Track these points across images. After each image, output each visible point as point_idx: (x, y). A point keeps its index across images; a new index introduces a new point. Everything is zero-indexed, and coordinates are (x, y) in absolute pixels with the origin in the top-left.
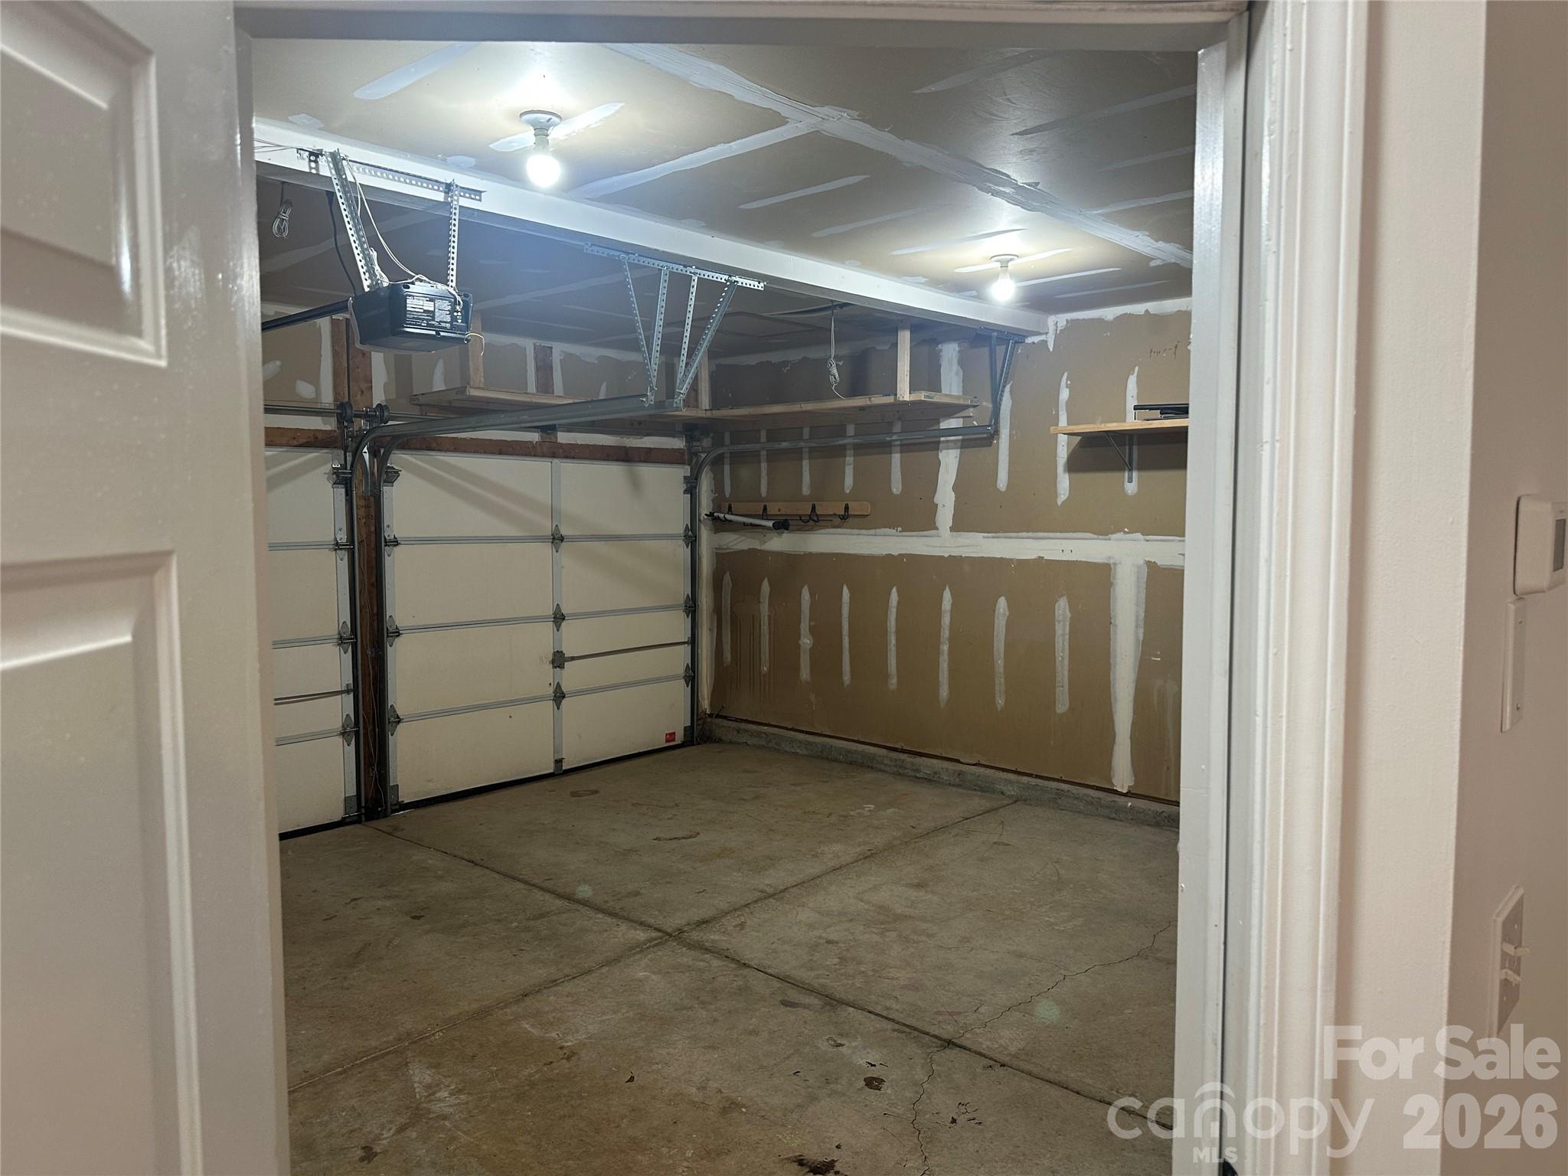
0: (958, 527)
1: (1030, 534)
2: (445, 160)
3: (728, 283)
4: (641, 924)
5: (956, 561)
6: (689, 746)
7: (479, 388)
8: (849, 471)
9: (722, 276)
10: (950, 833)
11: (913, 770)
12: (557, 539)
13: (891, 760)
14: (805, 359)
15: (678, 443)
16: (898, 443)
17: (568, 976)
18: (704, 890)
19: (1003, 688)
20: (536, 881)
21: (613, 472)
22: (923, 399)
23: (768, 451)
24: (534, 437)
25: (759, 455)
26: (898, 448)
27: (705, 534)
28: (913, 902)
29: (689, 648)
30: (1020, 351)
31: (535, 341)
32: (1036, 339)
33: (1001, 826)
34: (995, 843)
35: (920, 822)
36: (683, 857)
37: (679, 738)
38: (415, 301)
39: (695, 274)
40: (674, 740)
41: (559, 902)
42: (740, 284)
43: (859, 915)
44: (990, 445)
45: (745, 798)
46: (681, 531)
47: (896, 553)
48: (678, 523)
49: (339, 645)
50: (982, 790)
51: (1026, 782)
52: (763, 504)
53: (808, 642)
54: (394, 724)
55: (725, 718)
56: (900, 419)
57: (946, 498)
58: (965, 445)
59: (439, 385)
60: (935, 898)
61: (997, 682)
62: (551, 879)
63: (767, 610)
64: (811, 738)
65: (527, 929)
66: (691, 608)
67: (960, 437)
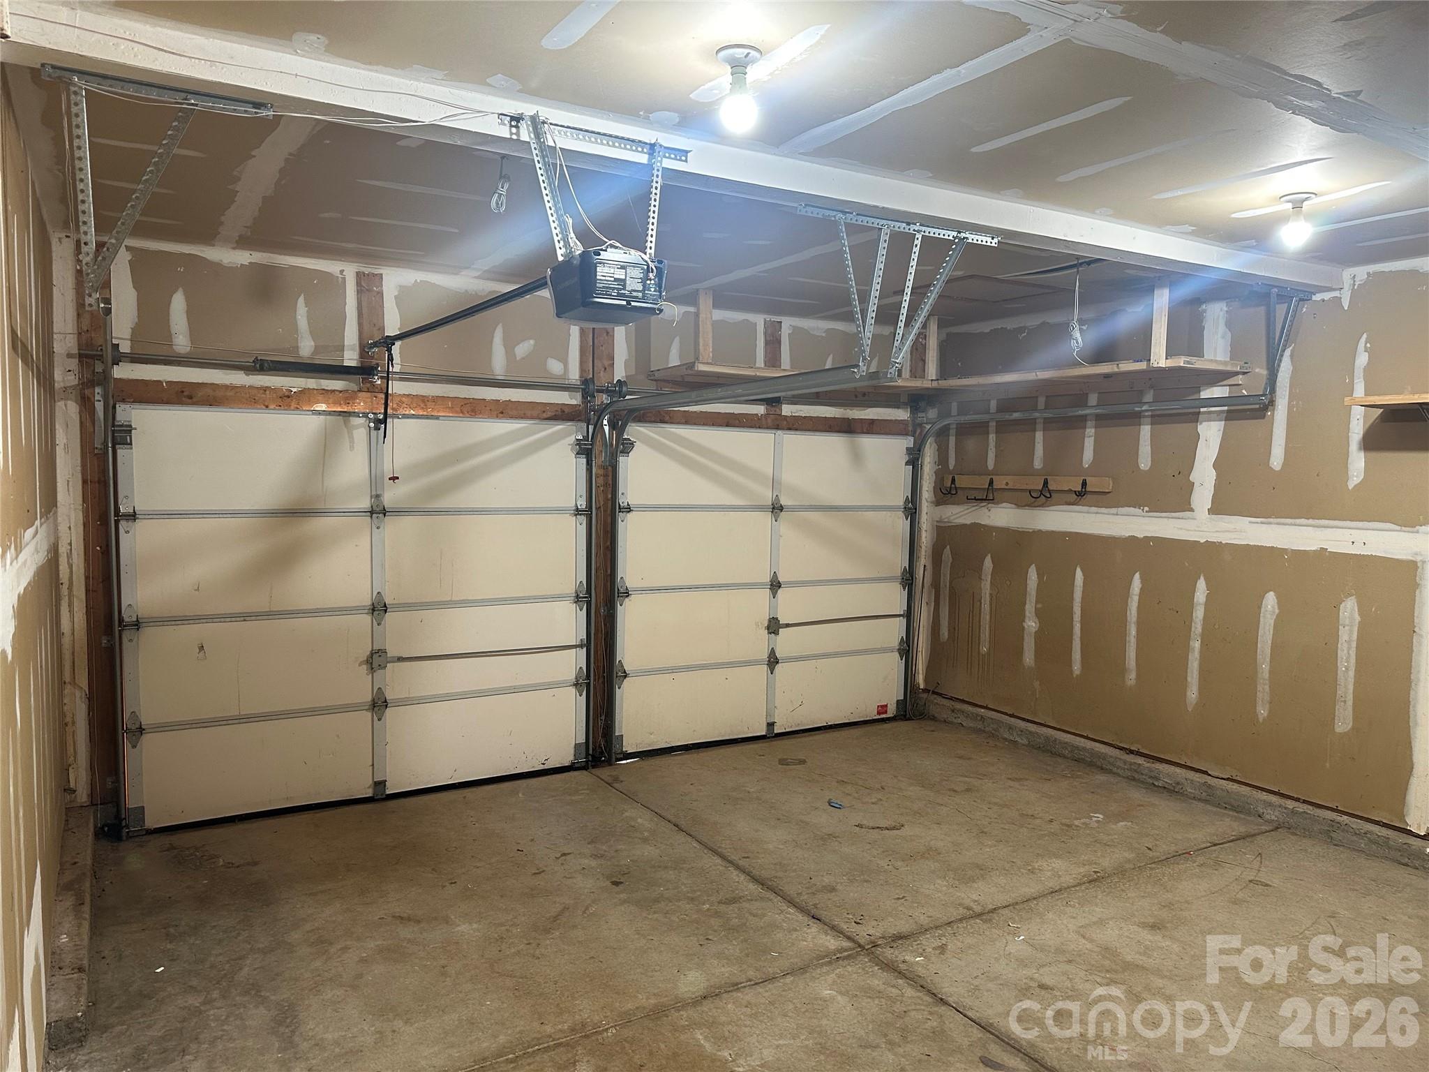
0: (1218, 508)
1: (1311, 521)
2: (648, 118)
3: (957, 240)
4: (833, 928)
5: (1213, 548)
6: (902, 720)
7: (708, 363)
8: (1089, 444)
9: (949, 232)
10: (1195, 862)
11: (1151, 777)
12: (777, 509)
13: (1125, 762)
14: (1044, 323)
15: (902, 414)
16: (1150, 413)
17: (750, 980)
18: (904, 897)
19: (1267, 698)
20: (733, 857)
21: (835, 442)
22: (1182, 365)
23: (997, 422)
24: (760, 410)
25: (988, 426)
26: (1149, 420)
27: (926, 507)
28: (1147, 948)
29: (904, 621)
30: (1304, 310)
31: (766, 316)
32: (1327, 296)
33: (1259, 859)
34: (1250, 881)
35: (1157, 843)
36: (883, 852)
37: (892, 711)
38: (606, 269)
39: (919, 231)
40: (886, 712)
41: (752, 887)
42: (970, 241)
43: (1080, 956)
44: (1263, 417)
45: (956, 788)
46: (901, 503)
47: (1140, 536)
48: (899, 496)
49: (576, 602)
50: (1234, 809)
51: (1291, 807)
52: (990, 477)
53: (1033, 624)
54: (622, 678)
55: (940, 695)
56: (1152, 387)
57: (1204, 476)
58: (1230, 416)
59: (674, 360)
60: (1175, 946)
61: (1259, 688)
62: (748, 857)
63: (988, 587)
64: (1032, 727)
65: (717, 914)
66: (908, 580)
67: (1226, 408)
